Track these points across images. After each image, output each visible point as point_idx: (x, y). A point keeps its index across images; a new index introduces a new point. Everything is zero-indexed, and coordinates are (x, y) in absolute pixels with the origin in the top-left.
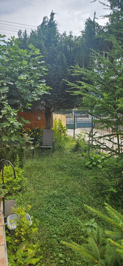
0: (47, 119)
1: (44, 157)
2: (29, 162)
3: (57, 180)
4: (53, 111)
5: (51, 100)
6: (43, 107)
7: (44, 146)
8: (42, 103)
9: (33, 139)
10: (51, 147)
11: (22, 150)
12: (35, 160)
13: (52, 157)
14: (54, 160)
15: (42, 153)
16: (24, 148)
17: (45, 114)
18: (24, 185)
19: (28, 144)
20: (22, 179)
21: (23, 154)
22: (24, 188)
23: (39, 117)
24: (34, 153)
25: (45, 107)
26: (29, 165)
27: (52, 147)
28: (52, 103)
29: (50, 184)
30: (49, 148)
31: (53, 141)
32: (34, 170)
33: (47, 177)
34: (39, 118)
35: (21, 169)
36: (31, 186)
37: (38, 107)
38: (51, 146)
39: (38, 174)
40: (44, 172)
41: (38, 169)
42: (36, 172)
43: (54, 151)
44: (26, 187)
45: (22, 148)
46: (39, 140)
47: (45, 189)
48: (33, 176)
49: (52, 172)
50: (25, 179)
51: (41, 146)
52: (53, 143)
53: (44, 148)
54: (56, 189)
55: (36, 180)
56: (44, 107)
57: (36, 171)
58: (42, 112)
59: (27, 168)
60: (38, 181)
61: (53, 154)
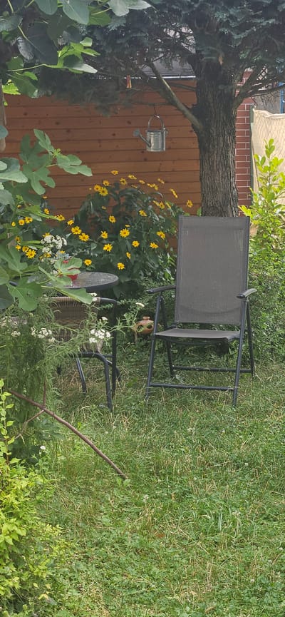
0: (203, 149)
1: (184, 404)
2: (85, 429)
3: (260, 552)
4: (251, 90)
5: (232, 12)
6: (176, 64)
7: (185, 325)
8: (171, 33)
9: (110, 279)
10: (229, 335)
11: (33, 352)
12: (125, 420)
13: (235, 404)
14: (248, 422)
15: (173, 374)
16: (45, 332)
17: (193, 111)
18: (42, 570)
19: (70, 312)
20: (30, 532)
21: (39, 374)
22: (42, 591)
23: (152, 137)
24: (116, 374)
25: (194, 60)
26: (82, 450)
27: (236, 333)
28: (241, 29)
29: (214, 573)
30: (222, 347)
31: (246, 293)
32: (114, 485)
33: (197, 528)
34: (155, 142)
35: (21, 470)
36: (88, 581)
37: (147, 69)
38: (231, 328)
39: (134, 509)
40: (181, 497)
41: (136, 480)
42: (123, 499)
43: (249, 362)
44: (53, 580)
45: (31, 339)
46: (151, 286)
47: (176, 604)
48: (105, 520)
49: (235, 499)
50: (49, 528)
51: (166, 329)
52: (250, 309)
53: (183, 344)
54: (250, 605)
55: (121, 541)
56: (187, 66)
57: (124, 490)
58: (172, 103)
59: (69, 471)
60: (137, 551)
61: (246, 383)
